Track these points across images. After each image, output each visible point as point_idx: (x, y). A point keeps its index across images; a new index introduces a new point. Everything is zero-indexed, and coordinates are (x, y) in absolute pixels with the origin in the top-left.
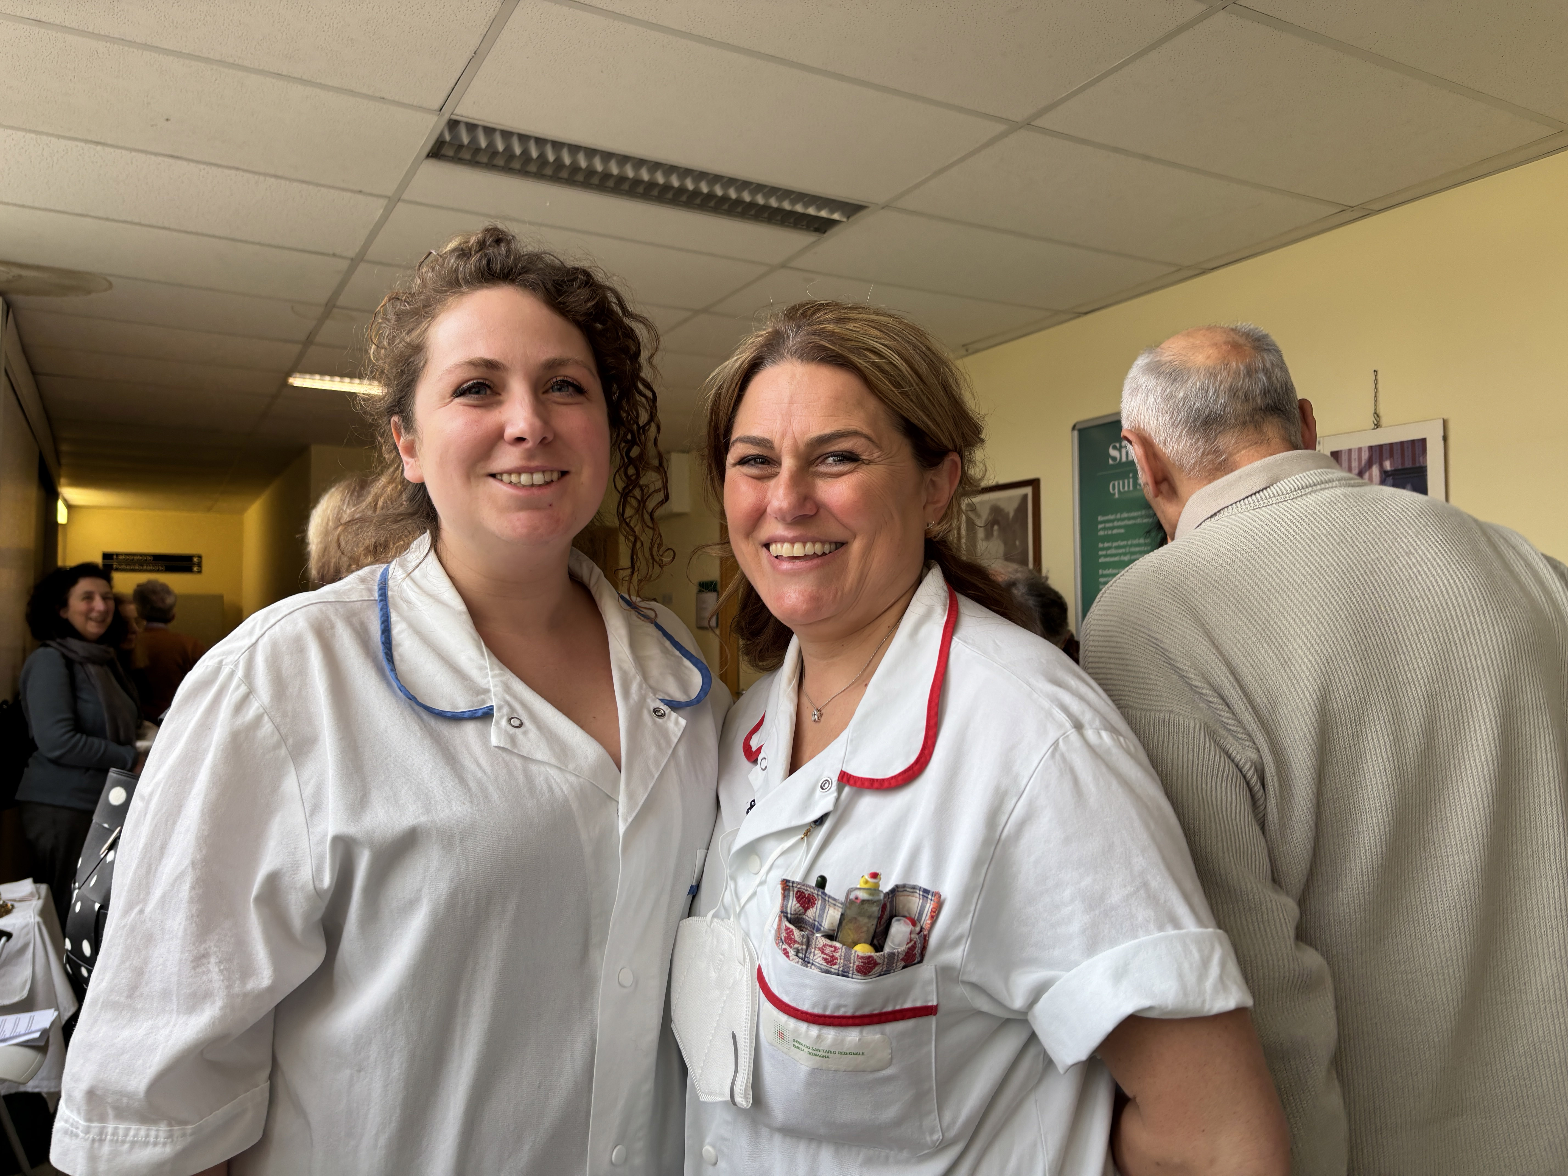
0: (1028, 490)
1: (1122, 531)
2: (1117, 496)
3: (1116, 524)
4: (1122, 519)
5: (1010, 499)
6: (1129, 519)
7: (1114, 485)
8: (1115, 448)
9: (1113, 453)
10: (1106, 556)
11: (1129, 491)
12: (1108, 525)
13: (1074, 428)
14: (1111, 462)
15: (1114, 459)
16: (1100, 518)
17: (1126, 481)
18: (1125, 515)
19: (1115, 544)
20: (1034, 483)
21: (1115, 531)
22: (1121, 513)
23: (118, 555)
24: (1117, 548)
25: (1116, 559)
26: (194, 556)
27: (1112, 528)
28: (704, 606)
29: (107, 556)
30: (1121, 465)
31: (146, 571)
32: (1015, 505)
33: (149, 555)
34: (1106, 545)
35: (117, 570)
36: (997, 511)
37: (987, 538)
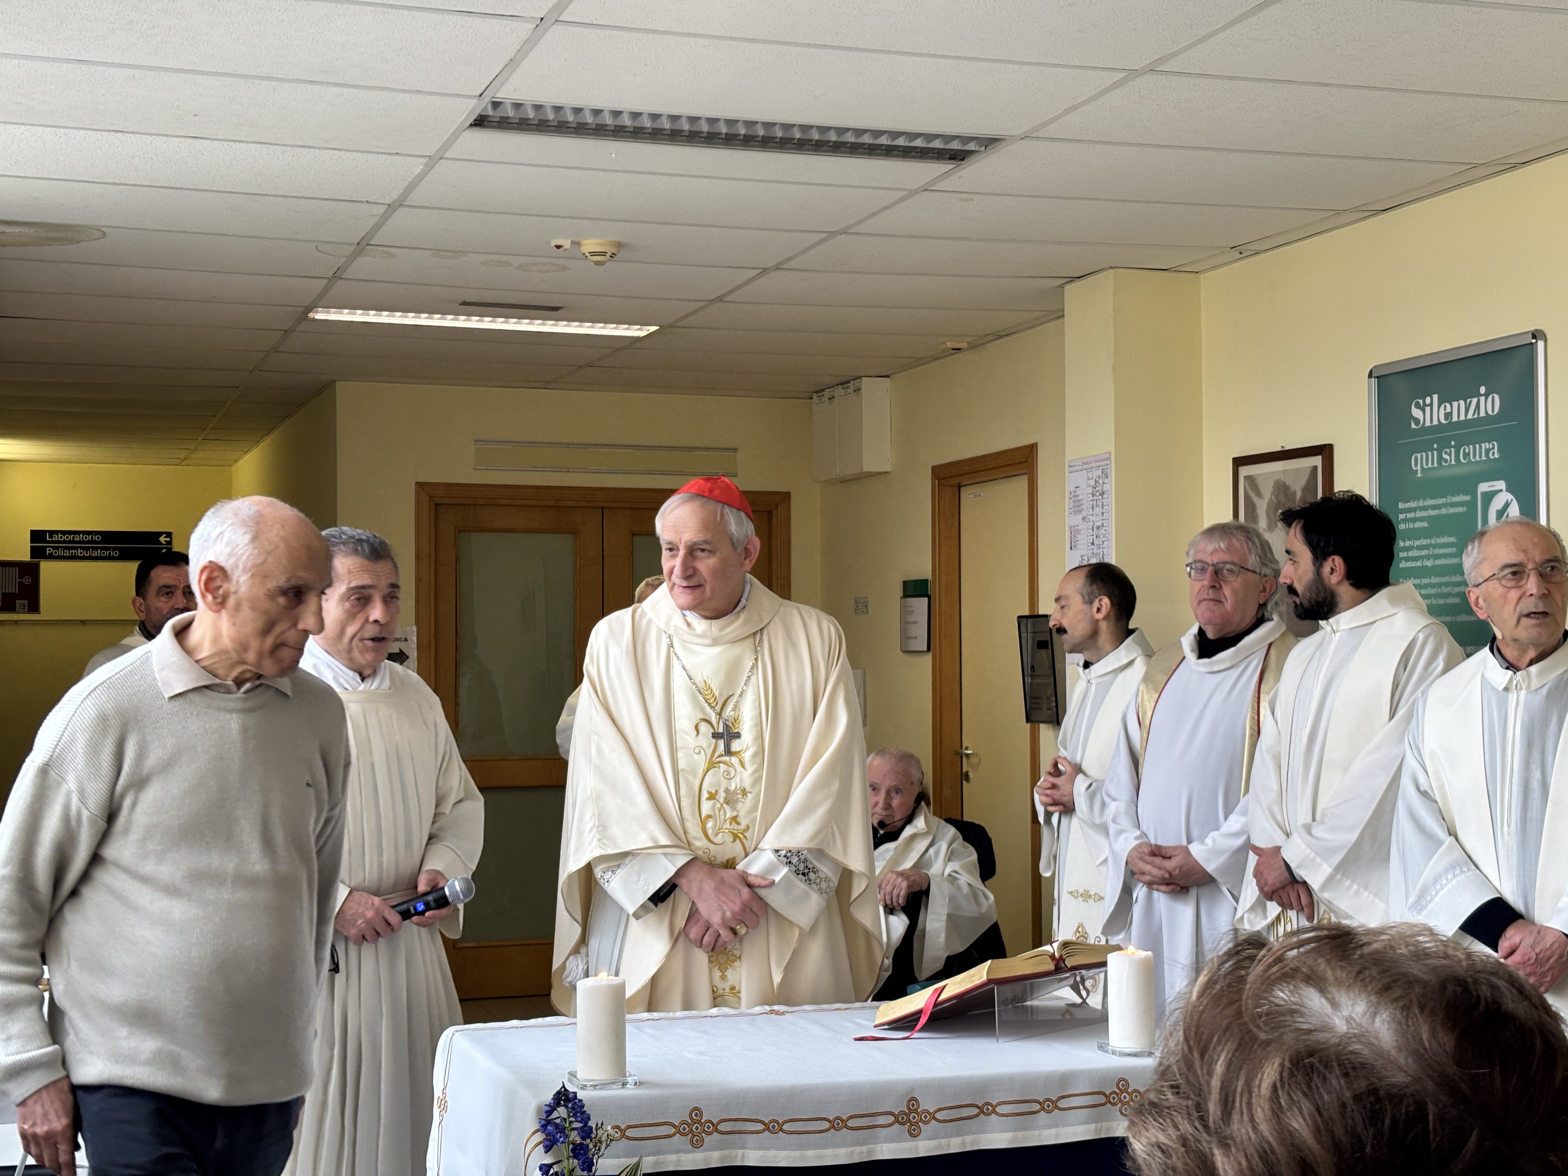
0: (1317, 461)
1: (1425, 524)
2: (1419, 475)
3: (1419, 514)
4: (1425, 508)
5: (1297, 471)
6: (1434, 507)
7: (1416, 459)
8: (1418, 406)
9: (1416, 413)
10: (1407, 559)
11: (1433, 468)
12: (1409, 516)
13: (1370, 375)
14: (1413, 426)
15: (1417, 421)
16: (1401, 506)
17: (1430, 453)
18: (1429, 502)
19: (1418, 543)
20: (1325, 451)
21: (1418, 525)
22: (1425, 499)
23: (52, 533)
24: (1420, 548)
25: (1419, 564)
26: (160, 534)
27: (1414, 520)
28: (911, 619)
29: (37, 536)
30: (1424, 430)
31: (91, 558)
32: (1303, 482)
33: (97, 533)
34: (1408, 543)
35: (51, 557)
36: (1281, 488)
37: (1271, 527)
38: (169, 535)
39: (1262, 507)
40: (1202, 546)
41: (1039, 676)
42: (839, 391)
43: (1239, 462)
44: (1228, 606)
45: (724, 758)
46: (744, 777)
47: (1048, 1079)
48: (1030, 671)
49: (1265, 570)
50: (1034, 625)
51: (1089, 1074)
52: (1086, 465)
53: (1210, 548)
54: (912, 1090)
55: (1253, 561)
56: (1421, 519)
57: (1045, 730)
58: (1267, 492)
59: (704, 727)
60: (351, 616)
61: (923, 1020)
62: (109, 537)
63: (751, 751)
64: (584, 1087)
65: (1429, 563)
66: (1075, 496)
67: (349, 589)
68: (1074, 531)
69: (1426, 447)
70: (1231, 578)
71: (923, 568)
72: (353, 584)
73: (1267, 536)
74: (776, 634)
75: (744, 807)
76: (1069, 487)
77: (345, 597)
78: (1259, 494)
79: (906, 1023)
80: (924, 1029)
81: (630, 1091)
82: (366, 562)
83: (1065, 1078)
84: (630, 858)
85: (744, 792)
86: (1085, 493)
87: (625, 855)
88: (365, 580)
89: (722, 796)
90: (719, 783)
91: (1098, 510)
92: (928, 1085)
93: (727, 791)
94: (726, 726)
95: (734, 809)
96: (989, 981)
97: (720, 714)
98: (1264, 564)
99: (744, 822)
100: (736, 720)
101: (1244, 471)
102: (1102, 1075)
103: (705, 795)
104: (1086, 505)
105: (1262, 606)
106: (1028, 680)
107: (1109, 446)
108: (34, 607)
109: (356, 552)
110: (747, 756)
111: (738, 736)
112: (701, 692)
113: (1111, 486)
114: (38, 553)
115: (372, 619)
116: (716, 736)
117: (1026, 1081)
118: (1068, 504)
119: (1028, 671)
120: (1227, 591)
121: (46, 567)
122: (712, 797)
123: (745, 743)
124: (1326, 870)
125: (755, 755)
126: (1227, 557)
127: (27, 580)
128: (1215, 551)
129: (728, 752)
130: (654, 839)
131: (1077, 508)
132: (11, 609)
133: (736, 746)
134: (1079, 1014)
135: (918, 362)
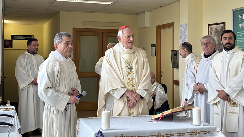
0: (223, 25)
2: (240, 27)
3: (240, 34)
4: (241, 33)
7: (240, 25)
8: (240, 16)
9: (240, 17)
10: (238, 41)
11: (243, 26)
13: (232, 11)
15: (240, 18)
16: (237, 32)
18: (242, 32)
20: (224, 23)
23: (15, 35)
24: (240, 39)
25: (240, 42)
26: (32, 36)
27: (239, 35)
28: (153, 50)
29: (12, 36)
30: (242, 20)
31: (21, 39)
32: (220, 28)
33: (22, 35)
34: (238, 39)
35: (15, 39)
36: (216, 29)
37: (214, 36)
38: (33, 36)
39: (213, 32)
40: (203, 40)
41: (174, 60)
42: (141, 14)
43: (209, 25)
44: (209, 50)
45: (131, 73)
46: (134, 76)
47: (183, 130)
48: (173, 59)
49: (214, 43)
50: (173, 52)
51: (190, 129)
52: (183, 25)
53: (204, 40)
54: (159, 131)
55: (212, 41)
56: (241, 35)
57: (175, 69)
58: (214, 30)
59: (127, 67)
60: (66, 47)
61: (160, 119)
62: (24, 36)
63: (135, 71)
64: (103, 130)
65: (242, 42)
66: (181, 30)
67: (65, 42)
68: (181, 36)
69: (242, 23)
70: (209, 45)
71: (155, 42)
72: (66, 41)
73: (214, 37)
74: (137, 53)
75: (134, 81)
76: (180, 29)
77: (65, 44)
78: (212, 30)
79: (157, 119)
80: (160, 120)
81: (111, 131)
82: (68, 37)
83: (186, 130)
84: (117, 90)
85: (134, 79)
86: (183, 30)
87: (116, 89)
88: (68, 40)
89: (130, 79)
90: (130, 77)
91: (185, 33)
92: (162, 131)
93: (131, 78)
94: (130, 67)
95: (133, 81)
96: (172, 112)
97: (129, 65)
98: (214, 42)
99: (134, 84)
100: (132, 66)
101: (210, 27)
102: (192, 129)
103: (128, 79)
104: (183, 32)
105: (215, 48)
106: (172, 61)
107: (187, 22)
108: (12, 47)
109: (66, 36)
110: (134, 72)
111: (132, 69)
112: (126, 62)
113: (187, 29)
114: (12, 39)
115: (69, 47)
116: (129, 69)
117: (179, 130)
118: (180, 32)
119: (172, 59)
120: (208, 47)
121: (13, 41)
122: (129, 79)
123: (134, 70)
124: (235, 94)
125: (135, 72)
126: (207, 41)
127: (10, 43)
128: (205, 41)
129: (131, 72)
130: (121, 86)
131: (182, 33)
132: (8, 47)
133: (132, 71)
134: (186, 118)
135: (155, 9)
